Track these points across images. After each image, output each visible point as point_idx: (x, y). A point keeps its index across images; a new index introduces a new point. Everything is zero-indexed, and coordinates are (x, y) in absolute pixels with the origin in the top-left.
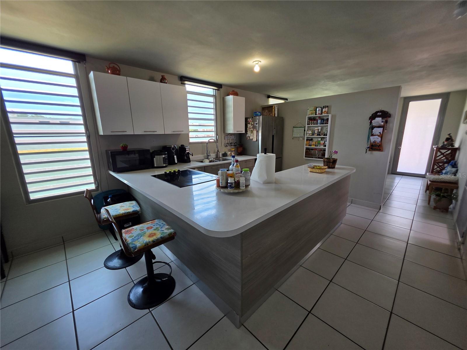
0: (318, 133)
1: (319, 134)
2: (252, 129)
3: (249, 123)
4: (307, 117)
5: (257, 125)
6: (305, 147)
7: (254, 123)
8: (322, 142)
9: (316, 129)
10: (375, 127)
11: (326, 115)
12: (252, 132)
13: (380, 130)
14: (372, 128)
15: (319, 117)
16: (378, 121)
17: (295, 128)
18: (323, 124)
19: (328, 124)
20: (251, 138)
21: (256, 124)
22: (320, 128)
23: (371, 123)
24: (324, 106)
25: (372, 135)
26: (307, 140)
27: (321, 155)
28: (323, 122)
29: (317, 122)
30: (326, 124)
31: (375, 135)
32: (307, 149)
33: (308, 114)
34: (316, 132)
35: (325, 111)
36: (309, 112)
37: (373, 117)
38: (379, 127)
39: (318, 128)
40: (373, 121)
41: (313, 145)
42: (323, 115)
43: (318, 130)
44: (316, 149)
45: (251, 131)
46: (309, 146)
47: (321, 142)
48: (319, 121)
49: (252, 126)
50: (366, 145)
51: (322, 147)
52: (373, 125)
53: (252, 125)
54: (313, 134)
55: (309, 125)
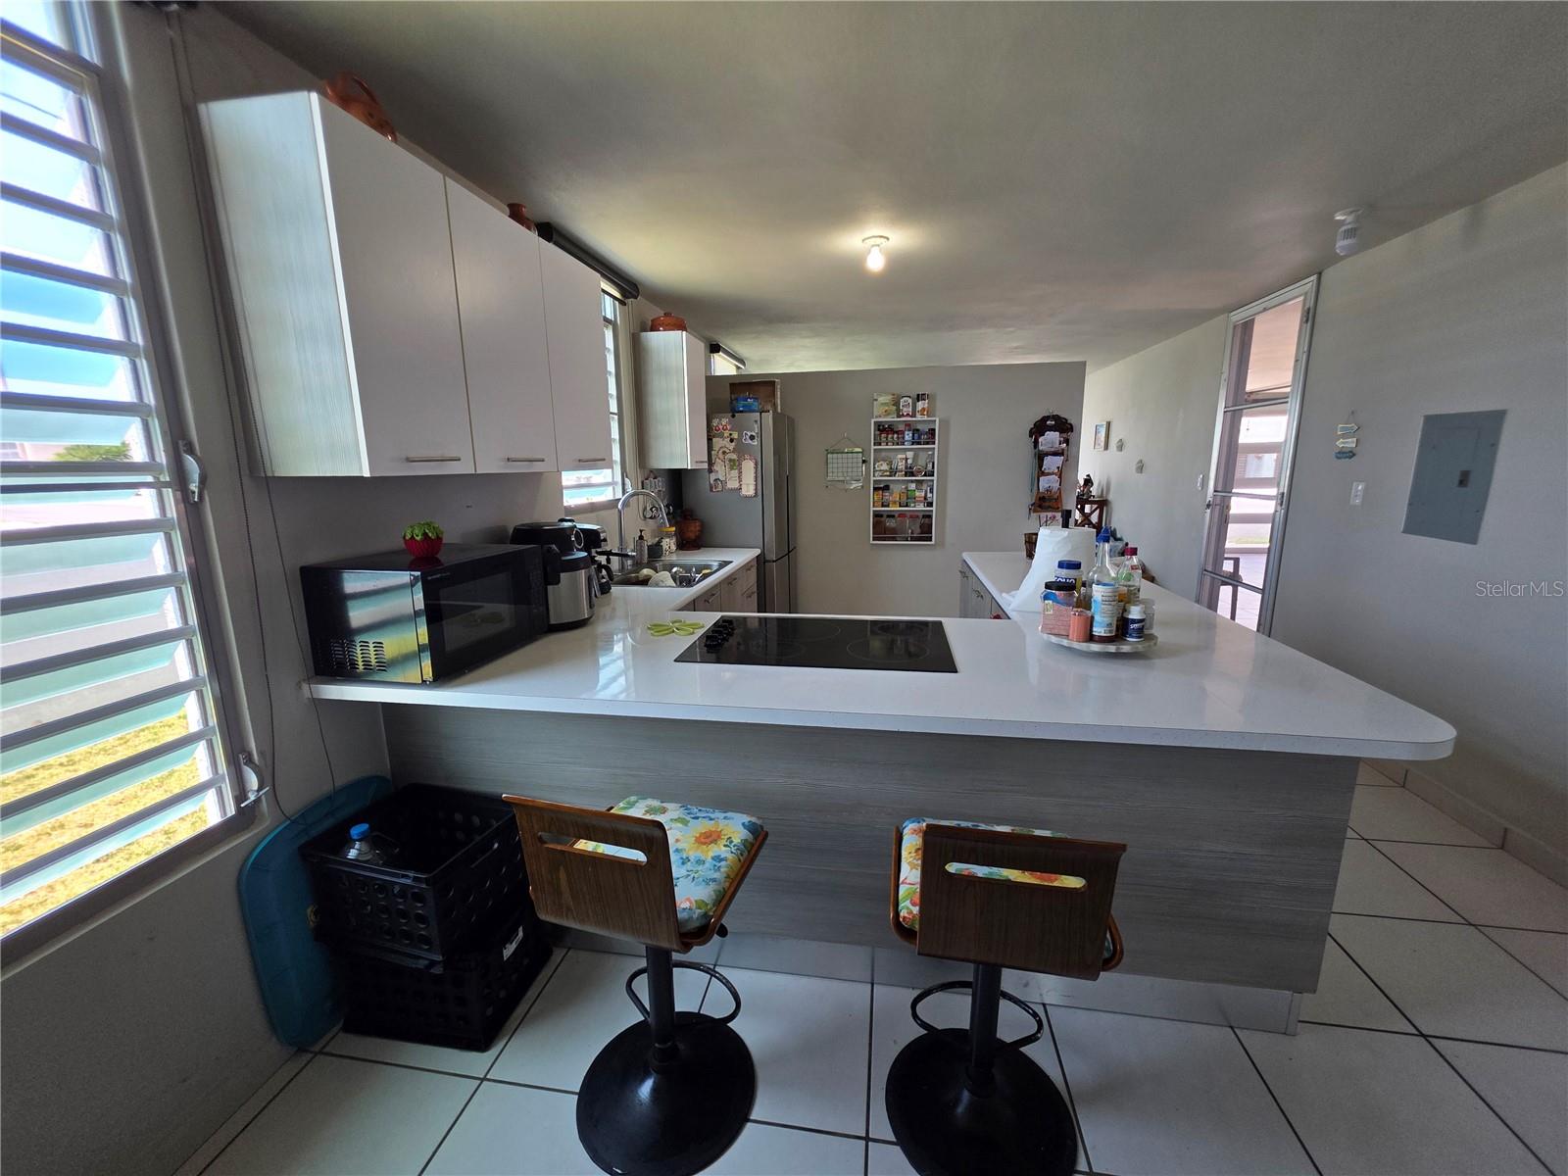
0: (906, 468)
1: (909, 472)
2: (734, 456)
3: (722, 436)
4: (873, 421)
5: (755, 443)
6: (872, 509)
7: (740, 435)
8: (920, 494)
9: (900, 456)
10: (1047, 454)
11: (926, 418)
12: (735, 465)
13: (1059, 460)
14: (1040, 457)
15: (908, 425)
16: (1051, 439)
17: (832, 453)
18: (919, 443)
19: (934, 443)
20: (732, 484)
21: (752, 438)
22: (910, 455)
23: (1036, 443)
24: (918, 395)
25: (1043, 474)
26: (875, 489)
27: (919, 530)
28: (919, 438)
29: (903, 438)
30: (928, 443)
31: (1049, 474)
32: (877, 515)
33: (875, 414)
34: (901, 466)
35: (924, 409)
36: (878, 410)
37: (1039, 429)
38: (1055, 454)
39: (904, 455)
40: (1040, 440)
41: (895, 502)
42: (919, 417)
43: (907, 459)
44: (902, 515)
45: (730, 460)
46: (883, 506)
47: (917, 494)
48: (908, 436)
49: (732, 446)
50: (1028, 499)
51: (921, 507)
52: (1041, 448)
53: (732, 441)
54: (893, 472)
55: (880, 444)
